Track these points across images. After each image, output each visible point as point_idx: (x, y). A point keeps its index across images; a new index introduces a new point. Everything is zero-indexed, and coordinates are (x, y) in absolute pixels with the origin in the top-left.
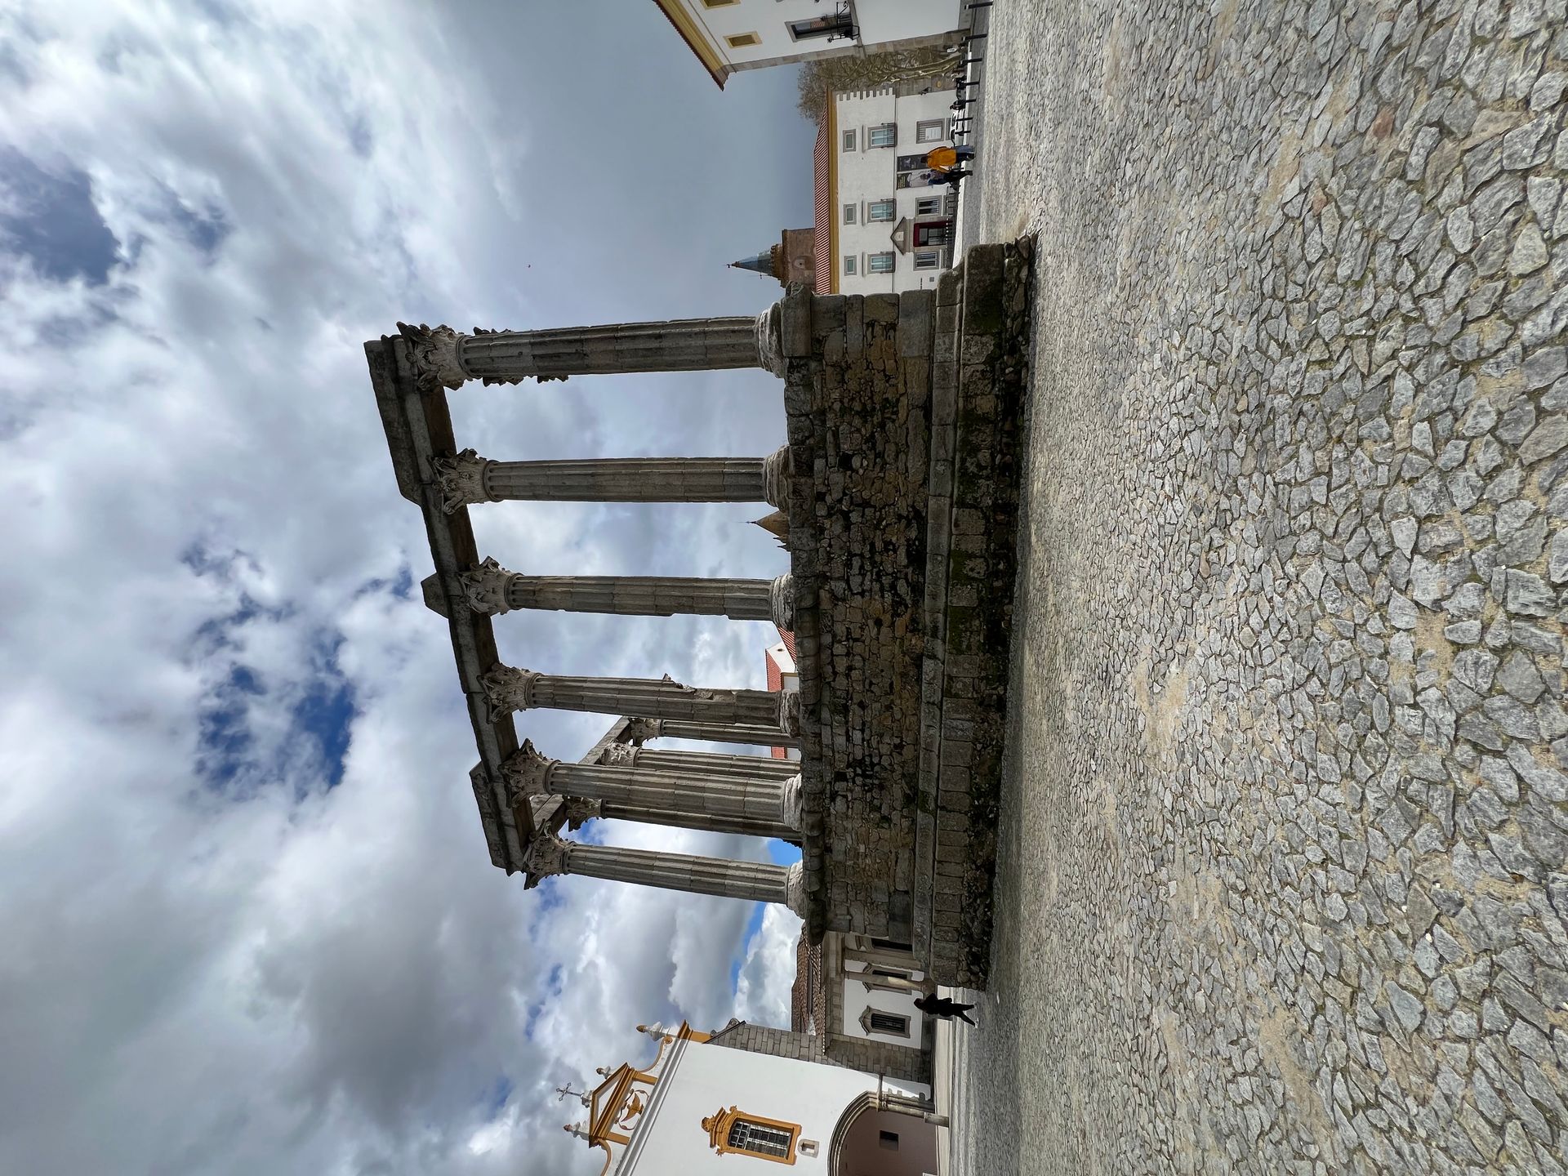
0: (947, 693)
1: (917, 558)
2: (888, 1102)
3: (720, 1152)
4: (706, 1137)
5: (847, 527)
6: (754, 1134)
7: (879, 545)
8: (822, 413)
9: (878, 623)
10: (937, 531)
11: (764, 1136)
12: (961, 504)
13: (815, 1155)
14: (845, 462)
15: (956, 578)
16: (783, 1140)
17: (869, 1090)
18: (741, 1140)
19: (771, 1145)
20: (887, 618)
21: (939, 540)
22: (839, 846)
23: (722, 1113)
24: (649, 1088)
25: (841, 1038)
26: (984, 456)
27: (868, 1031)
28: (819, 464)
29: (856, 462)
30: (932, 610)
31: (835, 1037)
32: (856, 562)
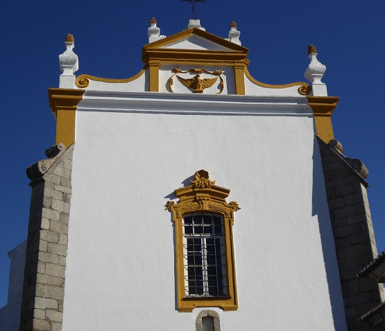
23: (222, 193)
24: (225, 91)
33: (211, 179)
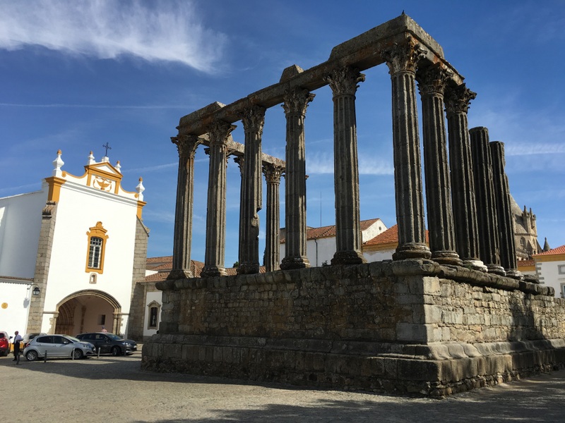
2: (117, 319)
3: (88, 233)
4: (94, 225)
6: (97, 249)
11: (97, 255)
13: (91, 283)
16: (96, 265)
17: (122, 308)
18: (94, 243)
19: (93, 259)
23: (105, 231)
24: (112, 191)
25: (145, 291)
27: (150, 305)
31: (145, 287)
32: (306, 302)
33: (103, 225)
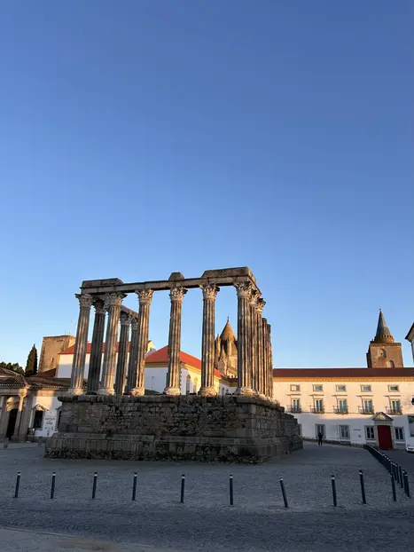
0: (144, 443)
1: (183, 434)
5: (192, 413)
7: (187, 422)
8: (223, 406)
9: (165, 422)
10: (191, 440)
12: (197, 446)
14: (210, 412)
15: (177, 445)
20: (166, 424)
21: (188, 440)
22: (94, 407)
26: (209, 452)
28: (210, 404)
29: (210, 416)
30: (169, 438)
32: (182, 415)
